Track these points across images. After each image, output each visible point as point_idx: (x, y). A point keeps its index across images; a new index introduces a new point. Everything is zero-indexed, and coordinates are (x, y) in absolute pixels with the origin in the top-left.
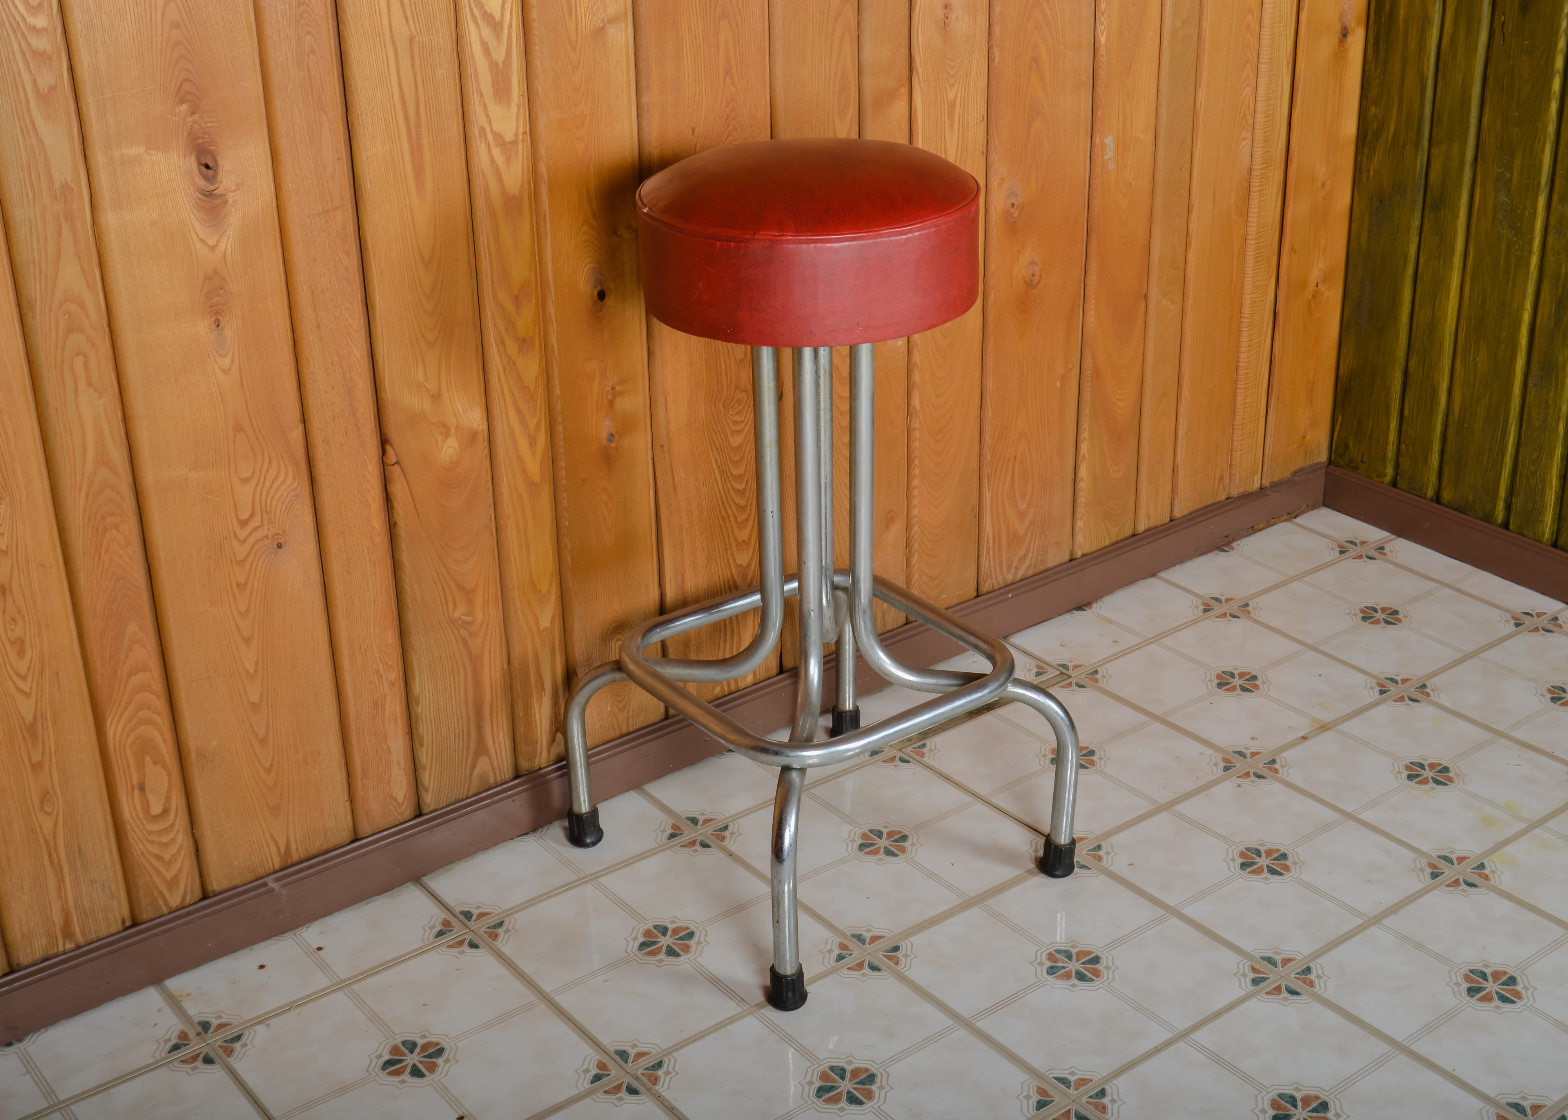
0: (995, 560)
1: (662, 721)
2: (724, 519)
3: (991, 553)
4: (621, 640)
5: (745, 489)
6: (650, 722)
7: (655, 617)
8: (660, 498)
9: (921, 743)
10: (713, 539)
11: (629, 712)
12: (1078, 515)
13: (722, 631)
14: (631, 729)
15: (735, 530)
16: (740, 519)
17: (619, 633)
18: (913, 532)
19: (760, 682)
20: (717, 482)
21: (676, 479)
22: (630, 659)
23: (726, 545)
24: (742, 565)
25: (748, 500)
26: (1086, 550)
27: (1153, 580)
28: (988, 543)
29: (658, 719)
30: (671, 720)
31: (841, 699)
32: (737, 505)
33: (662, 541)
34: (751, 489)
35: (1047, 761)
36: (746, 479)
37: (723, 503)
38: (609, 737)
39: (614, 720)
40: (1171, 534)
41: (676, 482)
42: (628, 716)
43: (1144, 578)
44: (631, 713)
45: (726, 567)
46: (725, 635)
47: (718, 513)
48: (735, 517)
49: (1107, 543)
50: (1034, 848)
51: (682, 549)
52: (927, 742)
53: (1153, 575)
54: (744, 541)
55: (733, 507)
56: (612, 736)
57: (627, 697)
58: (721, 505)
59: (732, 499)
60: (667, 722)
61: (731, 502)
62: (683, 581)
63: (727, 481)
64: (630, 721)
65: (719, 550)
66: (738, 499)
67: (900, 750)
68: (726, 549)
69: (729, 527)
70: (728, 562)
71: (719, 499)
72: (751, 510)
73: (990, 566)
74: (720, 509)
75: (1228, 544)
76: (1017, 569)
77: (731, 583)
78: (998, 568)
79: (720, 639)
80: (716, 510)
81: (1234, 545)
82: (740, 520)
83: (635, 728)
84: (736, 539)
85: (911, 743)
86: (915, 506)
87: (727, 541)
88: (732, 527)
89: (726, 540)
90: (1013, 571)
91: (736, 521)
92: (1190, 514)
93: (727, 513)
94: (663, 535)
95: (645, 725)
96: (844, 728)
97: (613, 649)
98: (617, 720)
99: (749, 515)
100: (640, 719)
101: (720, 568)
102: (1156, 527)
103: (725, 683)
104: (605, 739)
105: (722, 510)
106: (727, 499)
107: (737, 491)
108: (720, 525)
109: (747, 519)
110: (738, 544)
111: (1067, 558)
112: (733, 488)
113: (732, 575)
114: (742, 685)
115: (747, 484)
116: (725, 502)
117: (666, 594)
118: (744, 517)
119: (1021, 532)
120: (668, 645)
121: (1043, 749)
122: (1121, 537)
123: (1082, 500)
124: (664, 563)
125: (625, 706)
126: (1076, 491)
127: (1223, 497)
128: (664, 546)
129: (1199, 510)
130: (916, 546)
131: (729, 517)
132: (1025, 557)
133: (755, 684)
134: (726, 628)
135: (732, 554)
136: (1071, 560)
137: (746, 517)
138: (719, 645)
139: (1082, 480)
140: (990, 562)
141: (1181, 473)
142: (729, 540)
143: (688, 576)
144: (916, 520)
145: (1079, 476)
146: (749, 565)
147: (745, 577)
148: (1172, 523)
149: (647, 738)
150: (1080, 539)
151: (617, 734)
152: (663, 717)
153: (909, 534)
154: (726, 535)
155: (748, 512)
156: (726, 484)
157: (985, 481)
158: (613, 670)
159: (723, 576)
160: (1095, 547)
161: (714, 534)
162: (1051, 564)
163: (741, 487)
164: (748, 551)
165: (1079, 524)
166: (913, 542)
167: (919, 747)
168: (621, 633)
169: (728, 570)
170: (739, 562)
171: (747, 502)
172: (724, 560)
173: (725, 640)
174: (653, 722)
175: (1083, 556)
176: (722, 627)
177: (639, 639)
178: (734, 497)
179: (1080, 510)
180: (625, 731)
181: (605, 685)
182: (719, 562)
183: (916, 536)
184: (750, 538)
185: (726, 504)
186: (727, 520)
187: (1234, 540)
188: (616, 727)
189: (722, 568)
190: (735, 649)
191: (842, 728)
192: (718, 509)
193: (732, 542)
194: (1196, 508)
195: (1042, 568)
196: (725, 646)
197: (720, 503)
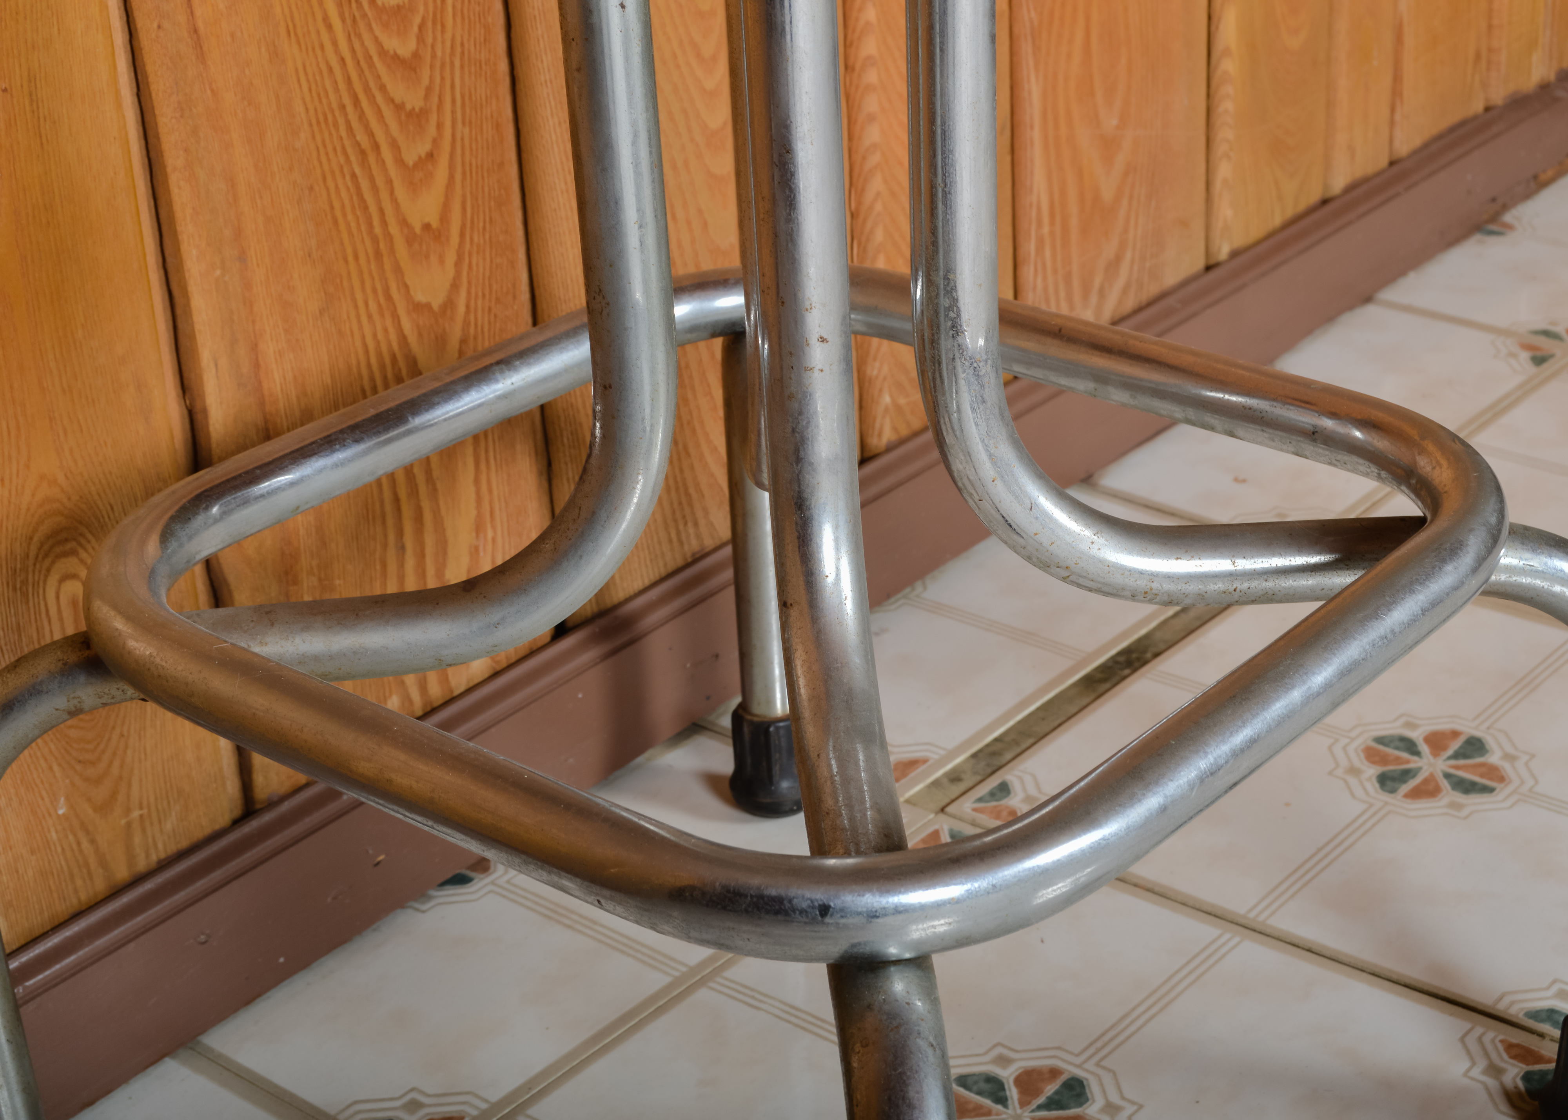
0: (1055, 271)
1: (237, 822)
2: (363, 153)
3: (1048, 253)
4: (74, 576)
5: (416, 55)
6: (199, 834)
7: (179, 479)
8: (152, 78)
9: (993, 782)
10: (335, 222)
11: (128, 810)
12: (1220, 148)
13: (390, 521)
14: (142, 865)
15: (401, 192)
16: (413, 153)
17: (65, 554)
18: (869, 196)
19: (510, 667)
20: (329, 27)
21: (198, 12)
22: (129, 618)
23: (375, 240)
24: (428, 306)
25: (429, 90)
26: (1239, 239)
27: (1370, 310)
28: (1040, 224)
29: (224, 819)
30: (267, 818)
31: (758, 687)
32: (399, 107)
33: (175, 234)
34: (434, 56)
35: (1368, 786)
36: (417, 20)
37: (356, 102)
38: (72, 903)
39: (85, 845)
40: (1398, 195)
41: (200, 25)
42: (129, 825)
43: (1351, 307)
44: (136, 814)
45: (382, 314)
46: (400, 533)
47: (343, 133)
48: (394, 145)
49: (1277, 221)
50: (1482, 1064)
51: (242, 257)
52: (1010, 775)
53: (1368, 299)
54: (427, 227)
55: (388, 113)
56: (83, 896)
57: (117, 763)
58: (350, 109)
59: (383, 88)
60: (254, 824)
61: (379, 99)
62: (257, 365)
63: (362, 25)
64: (137, 839)
65: (356, 258)
66: (399, 90)
67: (942, 810)
68: (378, 254)
69: (380, 181)
70: (389, 298)
71: (342, 86)
72: (440, 126)
73: (1045, 289)
74: (348, 123)
75: (1495, 218)
76: (1102, 294)
77: (399, 357)
78: (1062, 294)
79: (385, 546)
80: (336, 125)
81: (1508, 218)
82: (410, 158)
83: (154, 858)
84: (404, 223)
85: (962, 787)
86: (871, 118)
87: (378, 230)
88: (389, 182)
89: (376, 222)
90: (1094, 299)
91: (400, 162)
92: (1426, 145)
93: (371, 135)
94: (177, 207)
95: (184, 844)
96: (776, 769)
97: (53, 610)
98: (93, 841)
99: (435, 142)
100: (168, 826)
101: (364, 319)
102: (1365, 180)
103: (410, 680)
104: (63, 909)
105: (355, 124)
106: (367, 89)
107: (395, 60)
108: (354, 176)
109: (430, 156)
110: (411, 239)
111: (1200, 264)
112: (383, 52)
113: (403, 338)
114: (459, 680)
115: (420, 39)
116: (362, 97)
117: (205, 411)
118: (423, 148)
119: (1107, 194)
120: (232, 579)
121: (1338, 750)
122: (1302, 207)
123: (1227, 107)
124: (187, 304)
125: (114, 794)
126: (1214, 82)
127: (1478, 106)
128: (184, 247)
129: (1439, 137)
130: (879, 236)
131: (376, 147)
132: (1118, 259)
133: (496, 674)
134: (398, 510)
135: (398, 270)
136: (1208, 268)
137: (428, 147)
138: (384, 566)
139: (1227, 52)
140: (1045, 278)
141: (1409, 40)
142: (384, 223)
143: (269, 348)
144: (875, 159)
145: (1219, 46)
146: (449, 305)
147: (441, 341)
148: (1396, 169)
149: (201, 885)
150: (1225, 211)
151: (100, 886)
152: (237, 812)
153: (859, 203)
154: (373, 209)
155: (432, 130)
156: (359, 36)
157: (1026, 49)
158: (67, 672)
159: (378, 343)
160: (1256, 231)
161: (337, 205)
162: (1171, 279)
163: (405, 47)
164: (442, 261)
165: (1224, 171)
166: (869, 224)
167: (992, 795)
168: (73, 553)
169: (389, 322)
170: (420, 297)
171: (427, 97)
172: (374, 290)
173: (402, 548)
174: (208, 831)
175: (1235, 254)
176: (389, 507)
177: (152, 546)
178: (386, 79)
179: (1225, 134)
180: (122, 873)
181: (45, 729)
182: (359, 296)
183: (878, 207)
184: (444, 218)
185: (365, 103)
186: (372, 158)
187: (1505, 208)
188: (93, 865)
189: (370, 317)
190: (431, 571)
191: (770, 770)
192: (341, 121)
193: (394, 229)
194: (1435, 130)
195: (1152, 289)
196: (401, 565)
197: (347, 101)
